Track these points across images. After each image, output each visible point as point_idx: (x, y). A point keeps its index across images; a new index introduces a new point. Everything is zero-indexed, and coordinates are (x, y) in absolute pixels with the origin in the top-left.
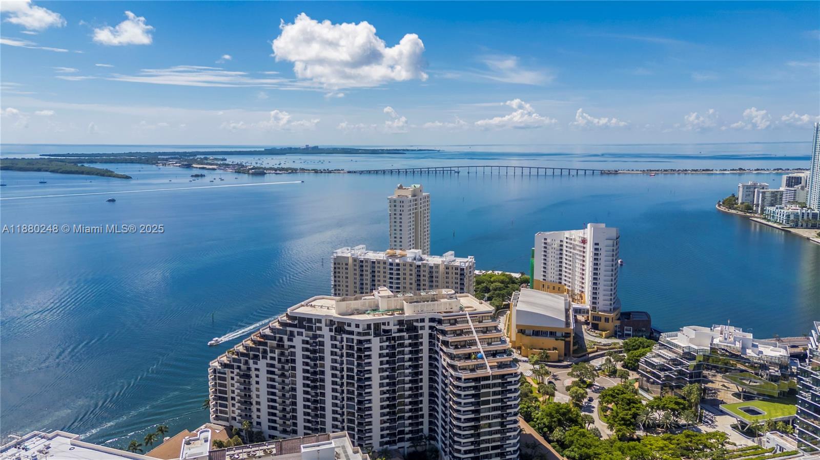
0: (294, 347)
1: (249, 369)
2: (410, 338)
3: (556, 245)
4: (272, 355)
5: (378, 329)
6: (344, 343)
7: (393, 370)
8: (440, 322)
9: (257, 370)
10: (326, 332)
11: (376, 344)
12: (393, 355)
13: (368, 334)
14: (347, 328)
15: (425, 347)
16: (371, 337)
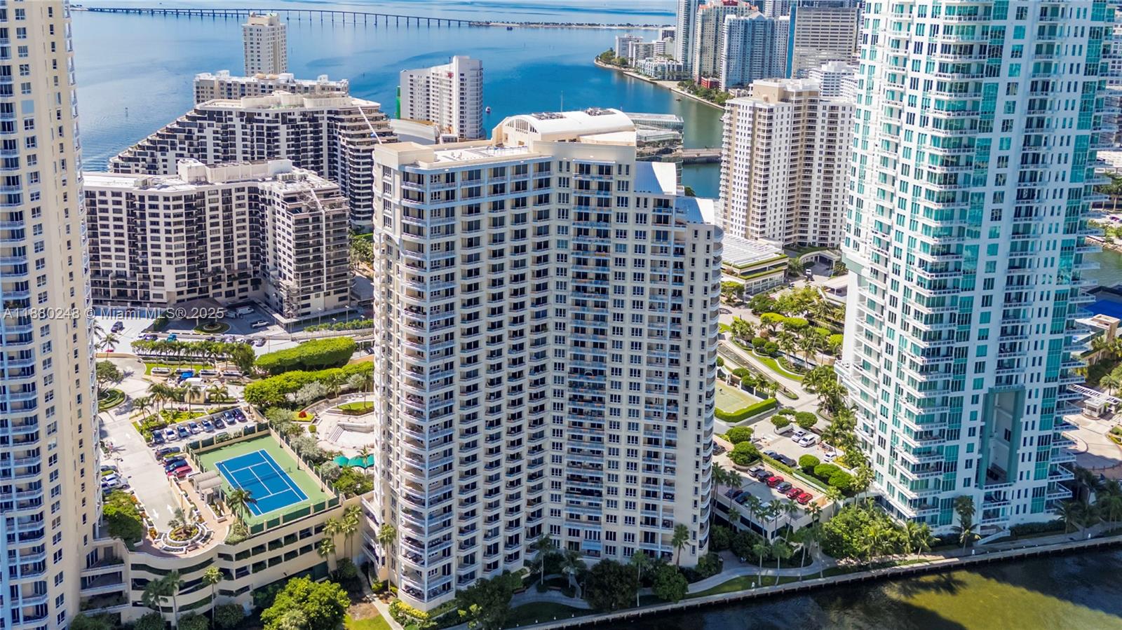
0: (205, 137)
1: (154, 161)
2: (311, 126)
3: (423, 82)
4: (182, 146)
5: (285, 118)
6: (255, 131)
7: (298, 152)
8: (337, 113)
9: (164, 160)
10: (237, 122)
11: (283, 130)
12: (297, 140)
13: (277, 122)
14: (256, 117)
15: (325, 135)
16: (279, 124)
